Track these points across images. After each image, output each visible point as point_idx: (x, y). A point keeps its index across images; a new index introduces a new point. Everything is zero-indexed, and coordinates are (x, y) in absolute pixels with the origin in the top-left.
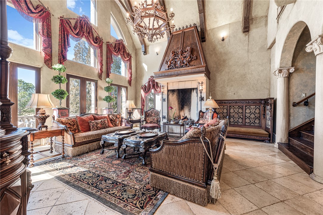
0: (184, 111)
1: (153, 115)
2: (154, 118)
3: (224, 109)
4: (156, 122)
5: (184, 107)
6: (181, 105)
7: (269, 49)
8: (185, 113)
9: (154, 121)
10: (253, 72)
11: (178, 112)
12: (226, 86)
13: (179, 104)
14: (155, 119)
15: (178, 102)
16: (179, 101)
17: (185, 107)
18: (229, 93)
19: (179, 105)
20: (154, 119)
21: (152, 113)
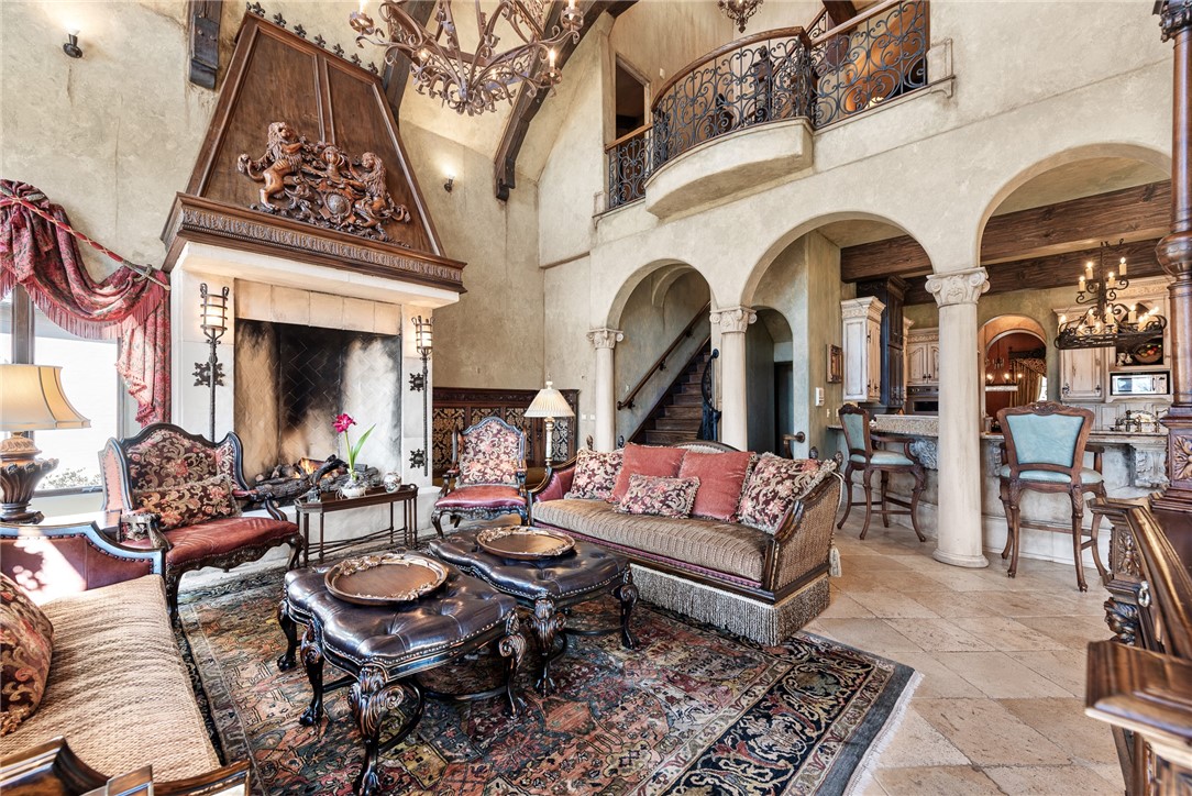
0: (304, 436)
1: (171, 468)
2: (205, 489)
3: (456, 418)
4: (225, 511)
5: (305, 415)
6: (285, 404)
7: (542, 268)
8: (314, 444)
9: (209, 509)
10: (516, 317)
11: (273, 441)
12: (458, 345)
13: (277, 399)
14: (212, 490)
15: (274, 391)
16: (277, 384)
17: (310, 412)
18: (467, 365)
19: (278, 405)
20: (207, 496)
21: (169, 459)
